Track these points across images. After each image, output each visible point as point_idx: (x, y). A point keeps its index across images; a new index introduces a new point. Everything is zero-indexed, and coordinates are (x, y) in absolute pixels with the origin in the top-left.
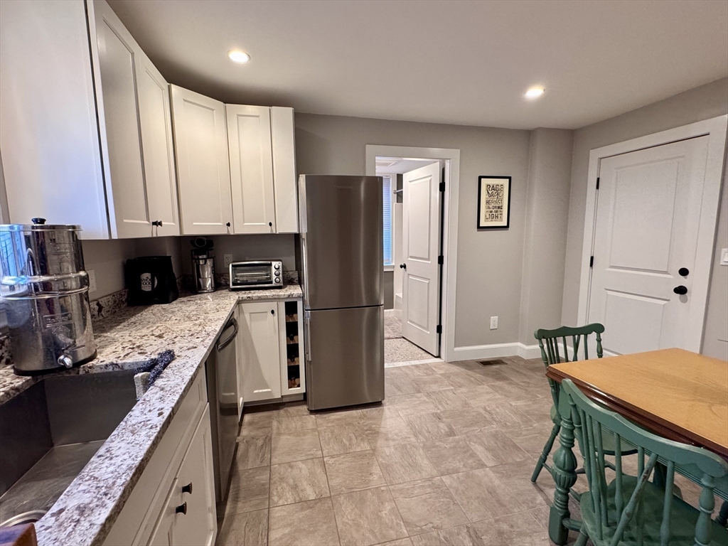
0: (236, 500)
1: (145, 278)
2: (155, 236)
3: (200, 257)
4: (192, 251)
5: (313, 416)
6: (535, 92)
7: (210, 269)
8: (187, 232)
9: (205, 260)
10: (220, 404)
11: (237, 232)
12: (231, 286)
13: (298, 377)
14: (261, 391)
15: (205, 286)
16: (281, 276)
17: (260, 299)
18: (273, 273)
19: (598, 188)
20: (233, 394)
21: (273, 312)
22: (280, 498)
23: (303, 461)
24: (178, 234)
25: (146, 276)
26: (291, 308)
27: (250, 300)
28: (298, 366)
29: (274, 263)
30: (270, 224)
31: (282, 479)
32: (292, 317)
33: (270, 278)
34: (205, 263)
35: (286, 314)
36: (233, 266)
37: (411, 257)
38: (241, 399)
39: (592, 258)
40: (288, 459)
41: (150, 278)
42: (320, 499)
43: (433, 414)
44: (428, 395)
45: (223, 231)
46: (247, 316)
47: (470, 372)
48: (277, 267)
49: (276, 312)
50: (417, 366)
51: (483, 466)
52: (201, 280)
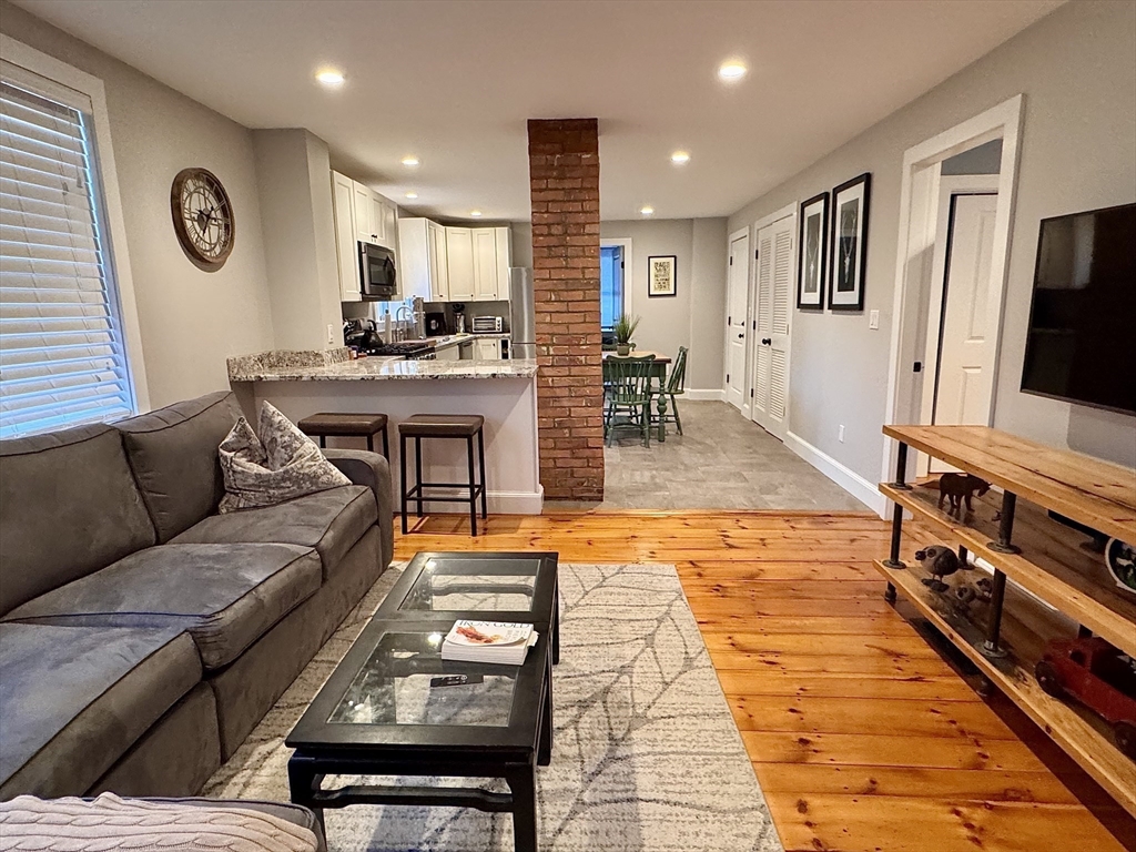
3: (458, 313)
4: (454, 310)
7: (463, 321)
8: (452, 300)
11: (477, 300)
12: (473, 331)
15: (458, 329)
16: (500, 326)
17: (488, 338)
18: (497, 324)
19: (731, 264)
21: (495, 345)
24: (447, 301)
25: (433, 322)
27: (482, 338)
29: (497, 319)
30: (495, 295)
33: (495, 328)
34: (460, 317)
35: (502, 348)
36: (475, 319)
39: (730, 318)
41: (435, 322)
45: (470, 299)
46: (481, 347)
48: (499, 321)
52: (457, 326)
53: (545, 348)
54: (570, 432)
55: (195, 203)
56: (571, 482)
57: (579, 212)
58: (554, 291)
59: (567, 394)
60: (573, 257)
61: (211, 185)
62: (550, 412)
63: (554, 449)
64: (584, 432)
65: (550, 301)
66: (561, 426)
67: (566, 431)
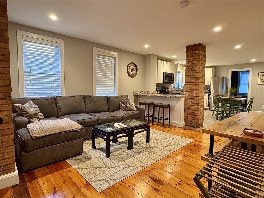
16: (209, 91)
49: (206, 95)
53: (186, 92)
54: (191, 111)
55: (131, 68)
56: (191, 122)
57: (195, 63)
58: (189, 80)
59: (191, 102)
60: (193, 73)
61: (134, 65)
62: (187, 106)
63: (187, 114)
64: (194, 112)
65: (188, 82)
66: (189, 110)
67: (190, 111)
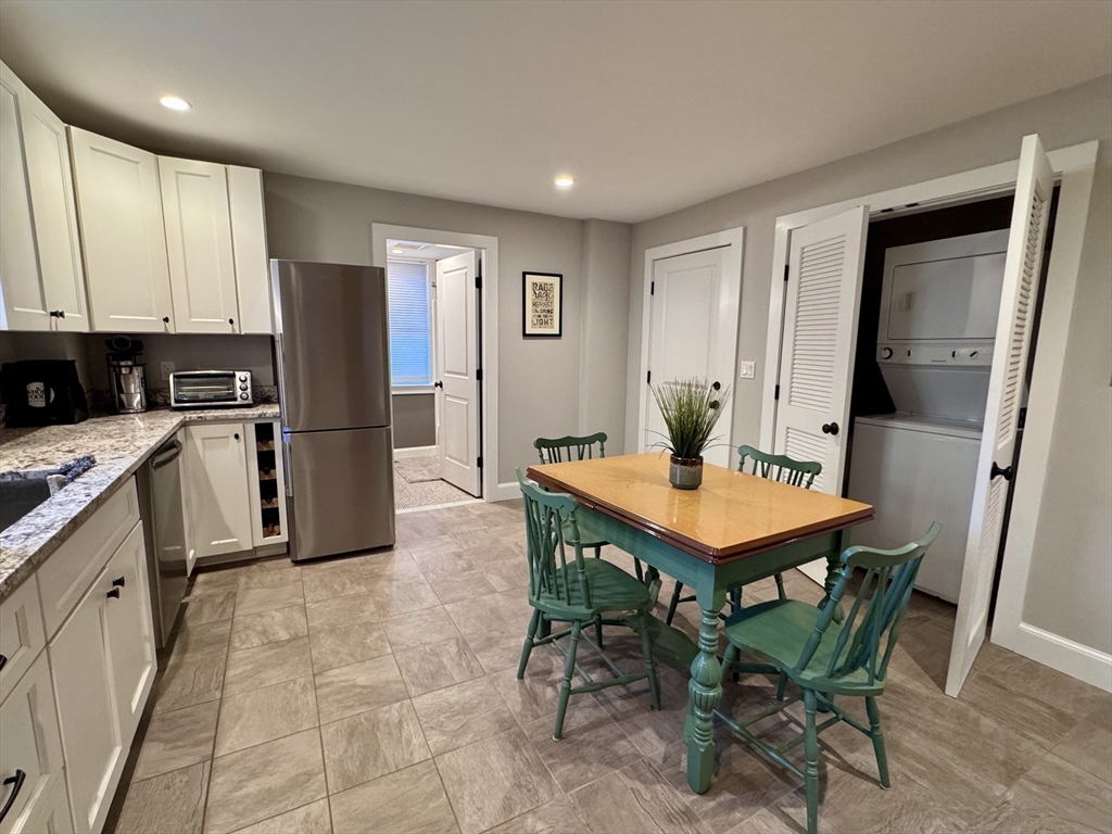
0: (184, 650)
1: (34, 389)
2: (54, 329)
3: (122, 363)
4: (108, 355)
5: (298, 568)
6: (564, 182)
7: (138, 381)
8: (100, 327)
9: (131, 368)
10: (160, 562)
11: (180, 330)
12: (173, 404)
13: (278, 523)
14: (222, 542)
15: (130, 404)
16: (249, 390)
17: (217, 420)
18: (238, 387)
19: (652, 293)
20: (179, 547)
21: (237, 436)
22: (243, 643)
23: (276, 610)
24: (86, 329)
25: (35, 387)
26: (264, 432)
27: (202, 421)
28: (277, 508)
29: (238, 374)
30: (231, 321)
31: (247, 628)
32: (266, 444)
33: (233, 394)
34: (131, 372)
35: (257, 440)
36: (175, 377)
37: (448, 372)
38: (192, 552)
39: (649, 373)
40: (259, 610)
41: (42, 389)
42: (295, 638)
43: (453, 553)
44: (455, 536)
45: (159, 328)
46: (199, 443)
47: (512, 510)
48: (243, 379)
49: (241, 437)
50: (449, 509)
51: (493, 591)
52: (123, 396)
